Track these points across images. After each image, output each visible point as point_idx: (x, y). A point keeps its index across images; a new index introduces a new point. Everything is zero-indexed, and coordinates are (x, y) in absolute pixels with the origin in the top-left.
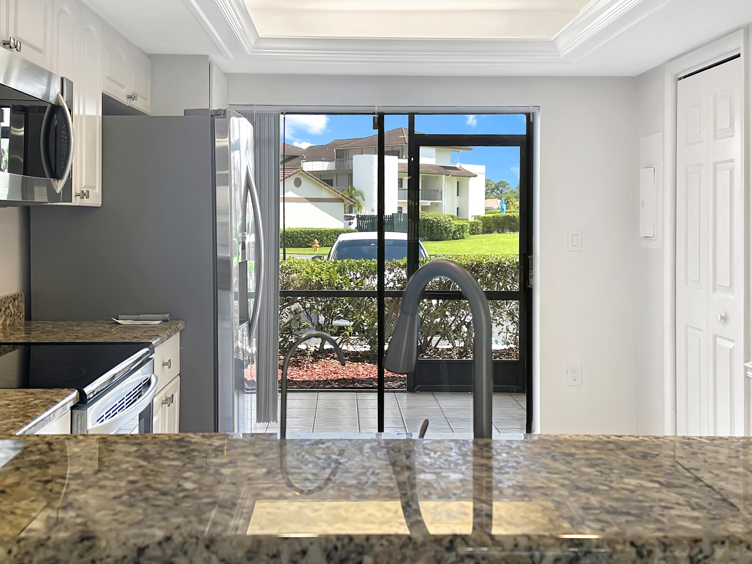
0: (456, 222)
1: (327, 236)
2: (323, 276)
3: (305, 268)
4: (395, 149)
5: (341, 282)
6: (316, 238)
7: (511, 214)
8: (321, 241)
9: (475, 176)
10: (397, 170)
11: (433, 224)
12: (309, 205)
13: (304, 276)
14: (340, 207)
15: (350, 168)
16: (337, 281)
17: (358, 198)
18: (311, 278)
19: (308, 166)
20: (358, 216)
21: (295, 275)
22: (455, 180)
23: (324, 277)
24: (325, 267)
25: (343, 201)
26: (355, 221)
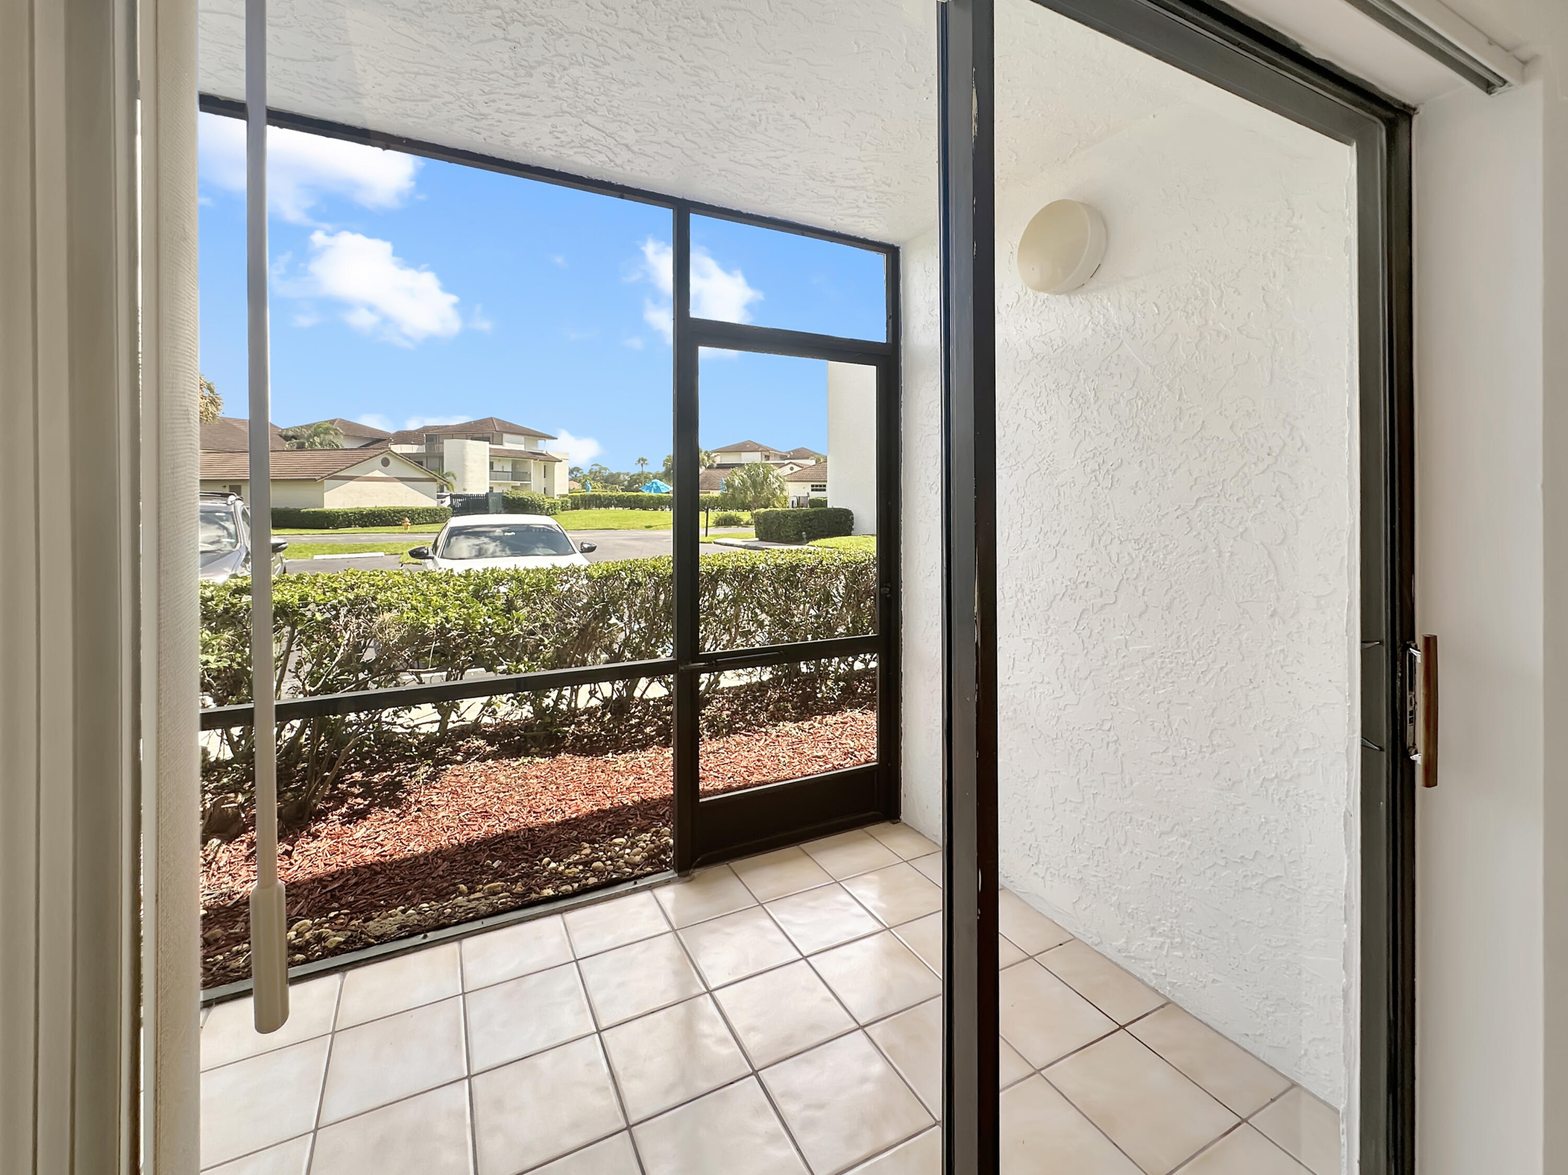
0: (549, 501)
1: (419, 514)
2: (450, 613)
3: (410, 596)
4: (485, 435)
5: (490, 621)
6: (406, 516)
7: (597, 493)
8: (413, 519)
9: (561, 461)
10: (488, 454)
11: (527, 502)
12: (400, 484)
13: (408, 618)
14: (434, 486)
15: (440, 451)
16: (481, 620)
17: (449, 479)
18: (426, 622)
19: (398, 449)
20: (451, 495)
21: (387, 616)
22: (542, 464)
23: (452, 614)
24: (451, 590)
25: (436, 481)
26: (448, 499)
